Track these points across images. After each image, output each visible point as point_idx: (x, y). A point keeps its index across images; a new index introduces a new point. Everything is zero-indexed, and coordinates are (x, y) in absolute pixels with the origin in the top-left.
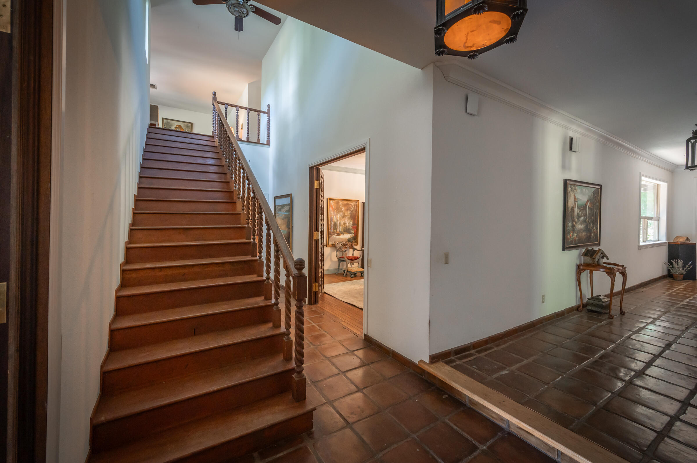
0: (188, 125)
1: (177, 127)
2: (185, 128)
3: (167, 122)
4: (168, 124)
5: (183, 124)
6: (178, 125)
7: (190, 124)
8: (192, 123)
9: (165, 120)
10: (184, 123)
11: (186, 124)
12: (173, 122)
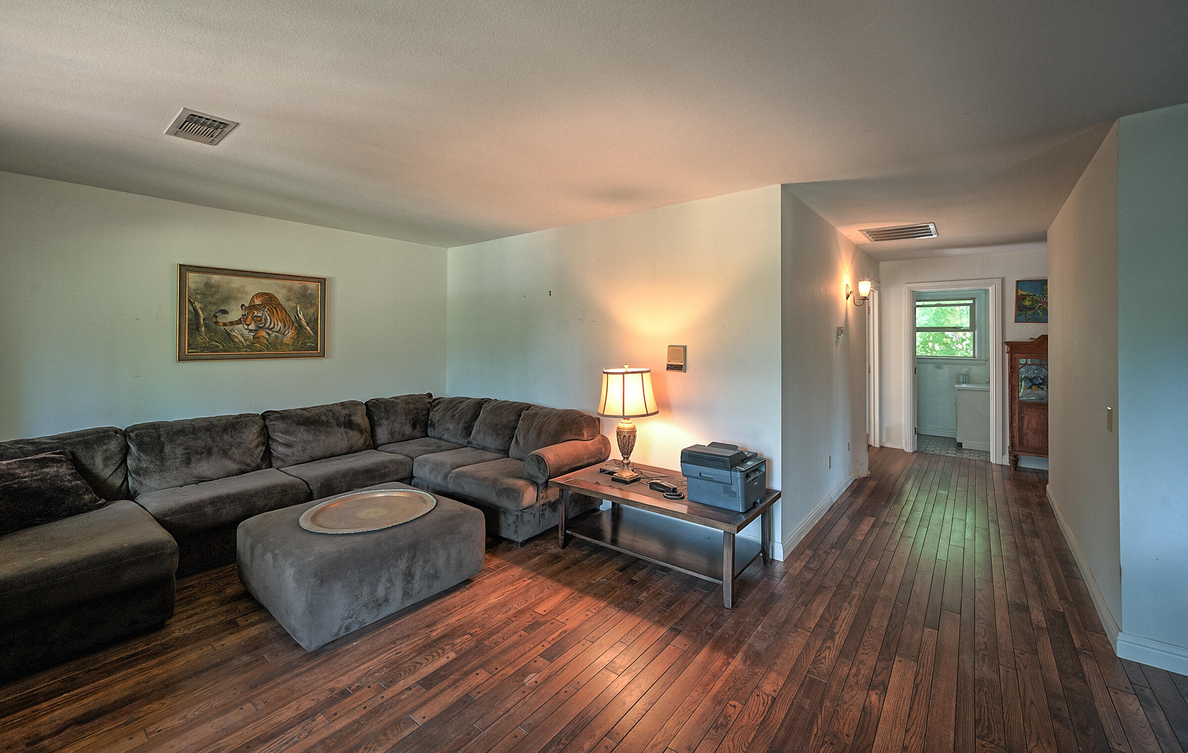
0: (305, 288)
1: (257, 302)
2: (293, 304)
3: (208, 285)
4: (212, 295)
5: (284, 287)
6: (257, 295)
7: (312, 285)
8: (322, 281)
9: (193, 279)
10: (288, 283)
11: (297, 284)
12: (237, 281)
